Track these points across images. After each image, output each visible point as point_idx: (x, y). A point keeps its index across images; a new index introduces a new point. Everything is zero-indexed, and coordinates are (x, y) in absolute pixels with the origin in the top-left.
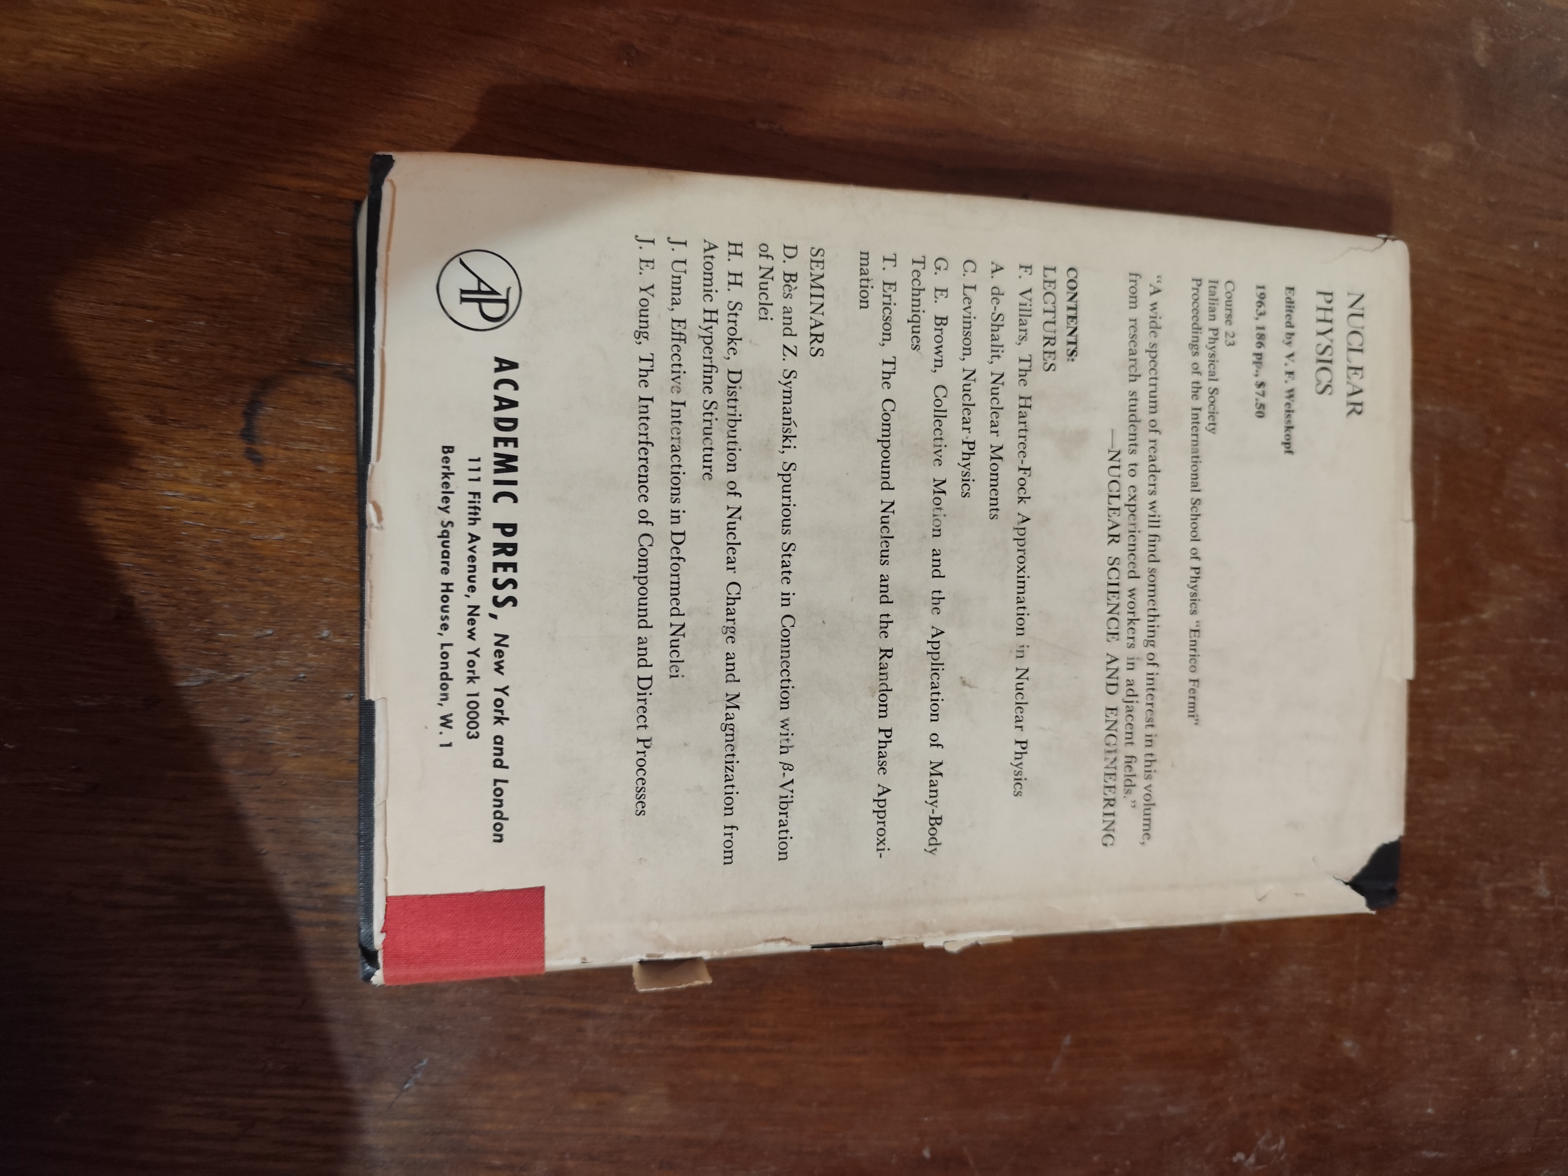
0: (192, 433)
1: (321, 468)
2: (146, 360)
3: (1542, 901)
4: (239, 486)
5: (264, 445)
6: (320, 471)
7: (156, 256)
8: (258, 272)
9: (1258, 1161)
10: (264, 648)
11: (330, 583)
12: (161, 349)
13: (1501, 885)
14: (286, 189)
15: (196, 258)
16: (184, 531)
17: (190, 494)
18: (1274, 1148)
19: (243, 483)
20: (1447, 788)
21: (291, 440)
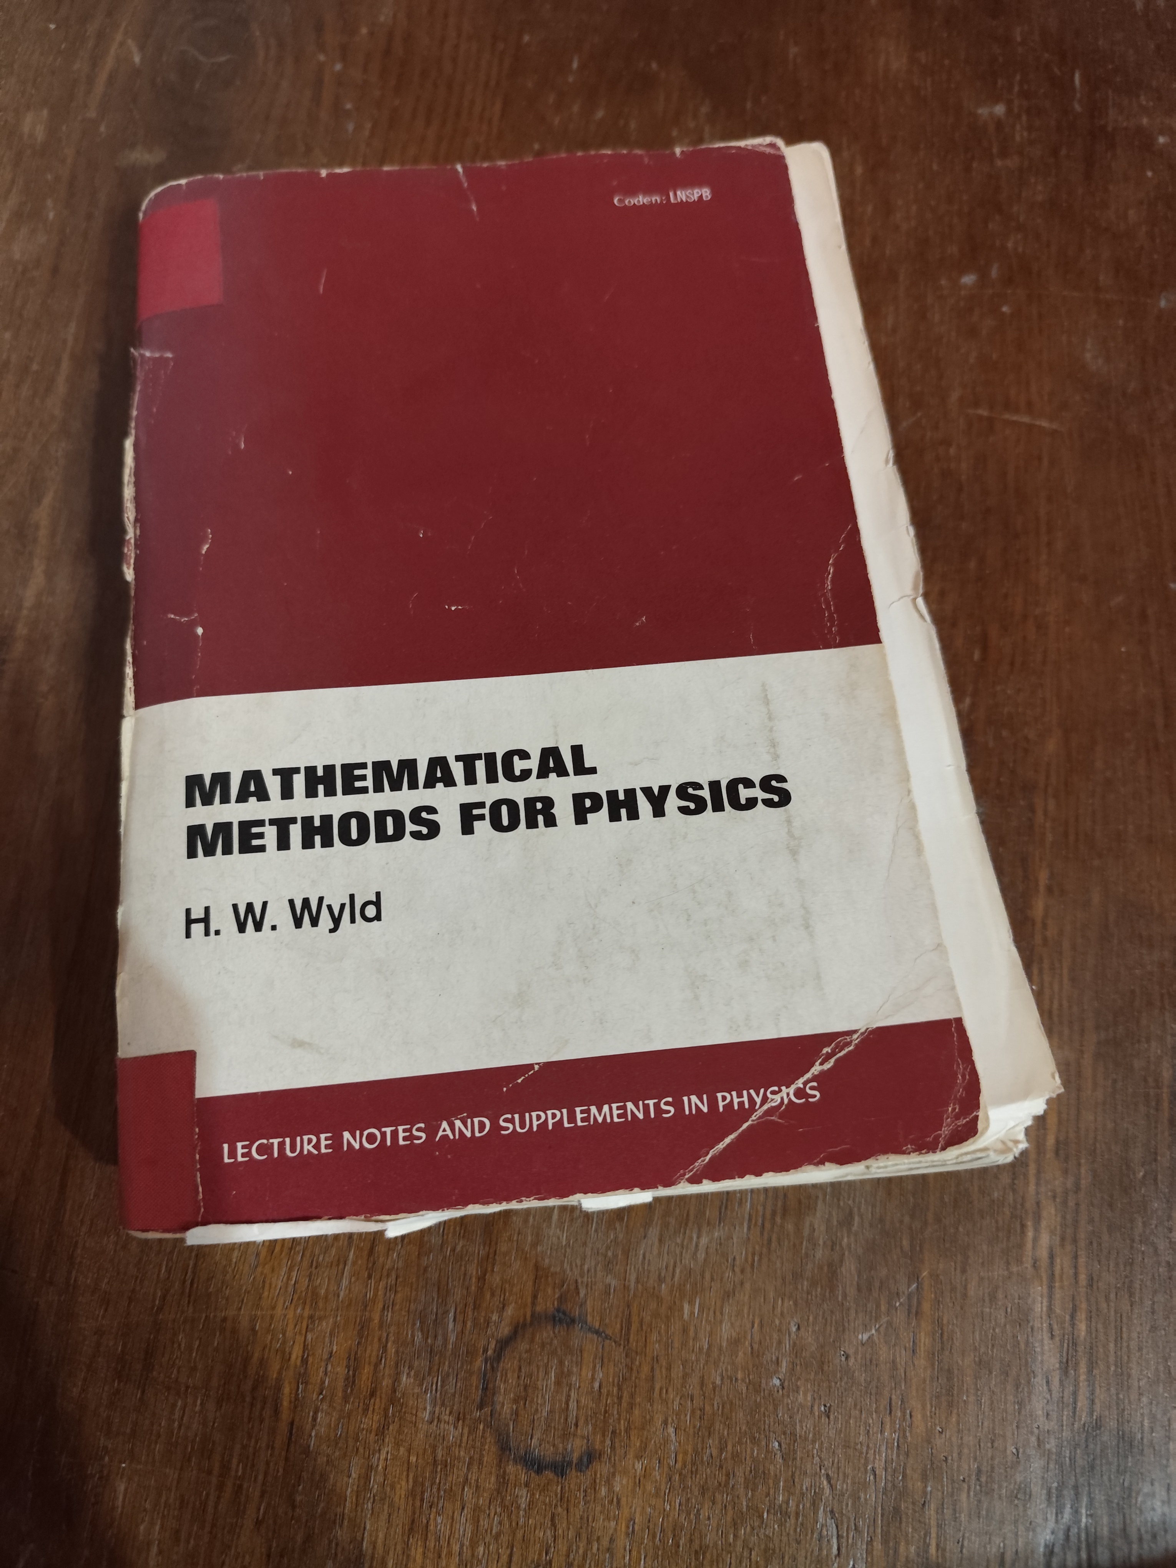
0: (560, 1531)
1: (596, 1385)
3: (1009, 110)
4: (618, 1478)
5: (572, 1451)
6: (600, 1387)
8: (383, 1457)
10: (795, 1452)
11: (722, 1379)
13: (995, 150)
14: (292, 1423)
15: (368, 1527)
16: (668, 1542)
19: (614, 1474)
20: (900, 202)
21: (566, 1420)
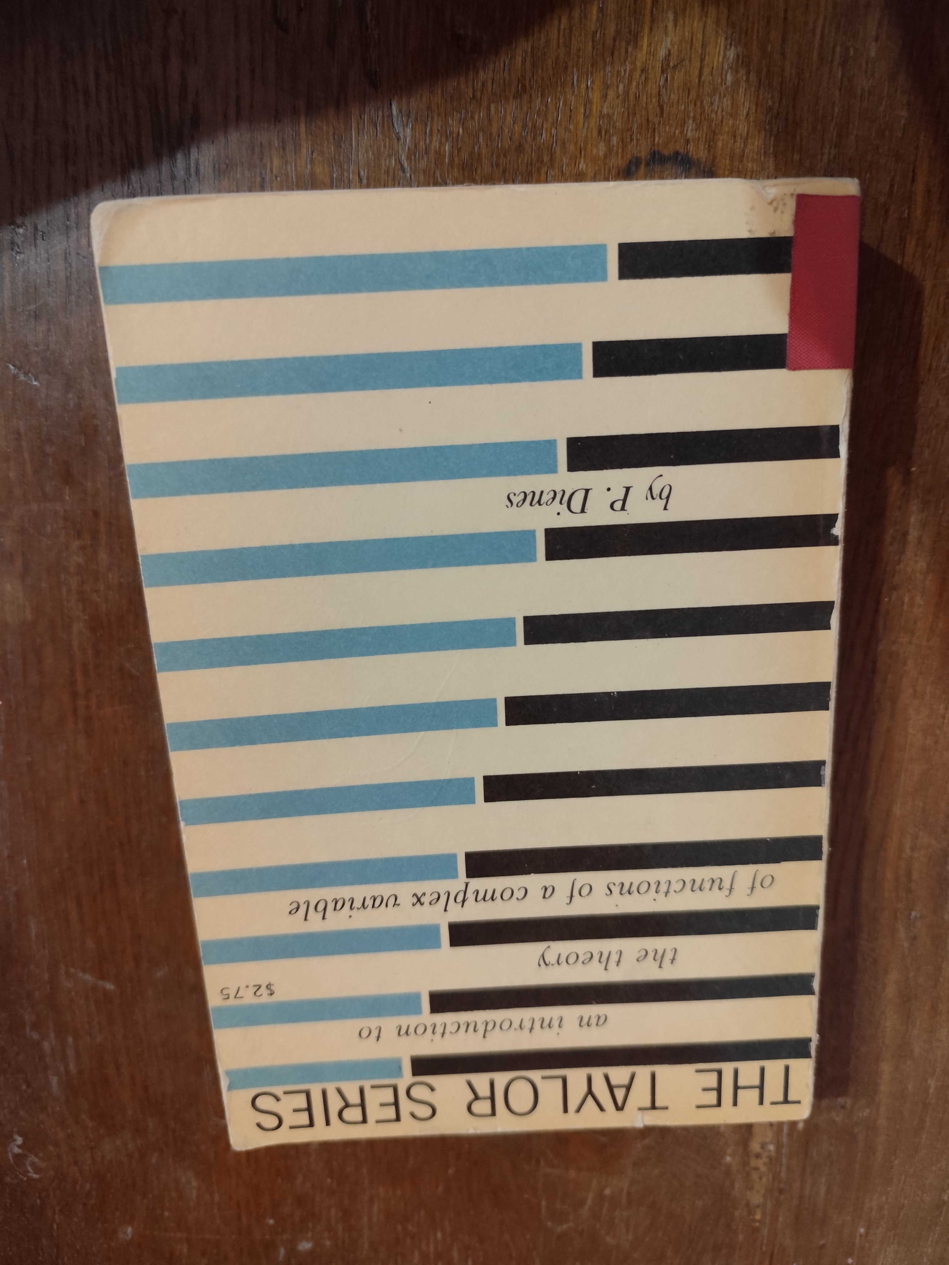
2: (728, 47)
4: (601, 154)
7: (838, 49)
9: (16, 1156)
12: (740, 61)
15: (837, 92)
16: (552, 99)
17: (591, 103)
18: (29, 1169)
19: (605, 157)
